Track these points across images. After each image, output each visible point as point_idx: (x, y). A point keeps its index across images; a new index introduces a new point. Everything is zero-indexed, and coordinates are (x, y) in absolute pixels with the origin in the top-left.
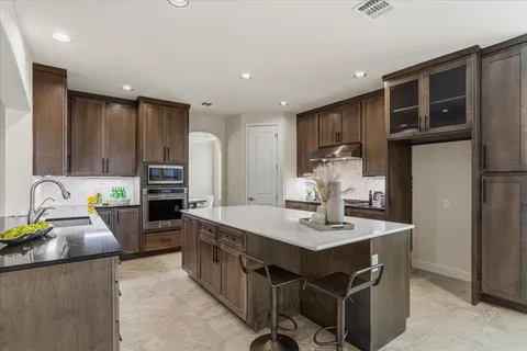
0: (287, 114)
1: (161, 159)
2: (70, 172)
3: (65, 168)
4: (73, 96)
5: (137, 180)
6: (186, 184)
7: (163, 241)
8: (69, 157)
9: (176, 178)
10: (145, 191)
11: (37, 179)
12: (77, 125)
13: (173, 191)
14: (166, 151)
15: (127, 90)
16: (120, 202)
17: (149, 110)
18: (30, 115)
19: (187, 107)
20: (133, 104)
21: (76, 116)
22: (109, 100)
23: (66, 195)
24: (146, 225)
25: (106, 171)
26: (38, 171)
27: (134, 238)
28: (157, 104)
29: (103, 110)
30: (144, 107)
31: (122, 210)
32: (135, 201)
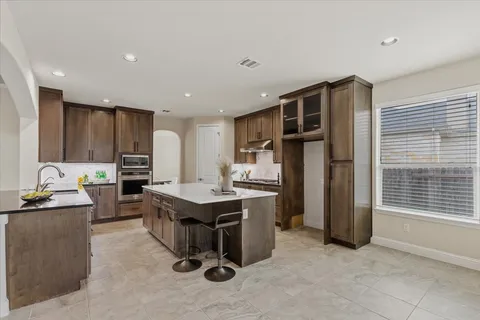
0: (226, 118)
1: (132, 150)
2: (64, 160)
3: (61, 157)
4: (68, 106)
5: (115, 165)
6: (151, 168)
7: (134, 209)
8: (64, 150)
9: (143, 164)
10: (120, 173)
11: (42, 165)
12: (70, 127)
13: (141, 174)
14: (136, 145)
15: (107, 102)
16: (102, 181)
17: (124, 116)
18: (37, 122)
19: (152, 113)
20: (112, 111)
21: (69, 120)
22: (94, 109)
23: (61, 175)
24: (121, 198)
25: (91, 159)
26: (42, 159)
27: (111, 206)
28: (129, 111)
29: (89, 116)
30: (119, 113)
31: (103, 187)
32: (113, 180)
